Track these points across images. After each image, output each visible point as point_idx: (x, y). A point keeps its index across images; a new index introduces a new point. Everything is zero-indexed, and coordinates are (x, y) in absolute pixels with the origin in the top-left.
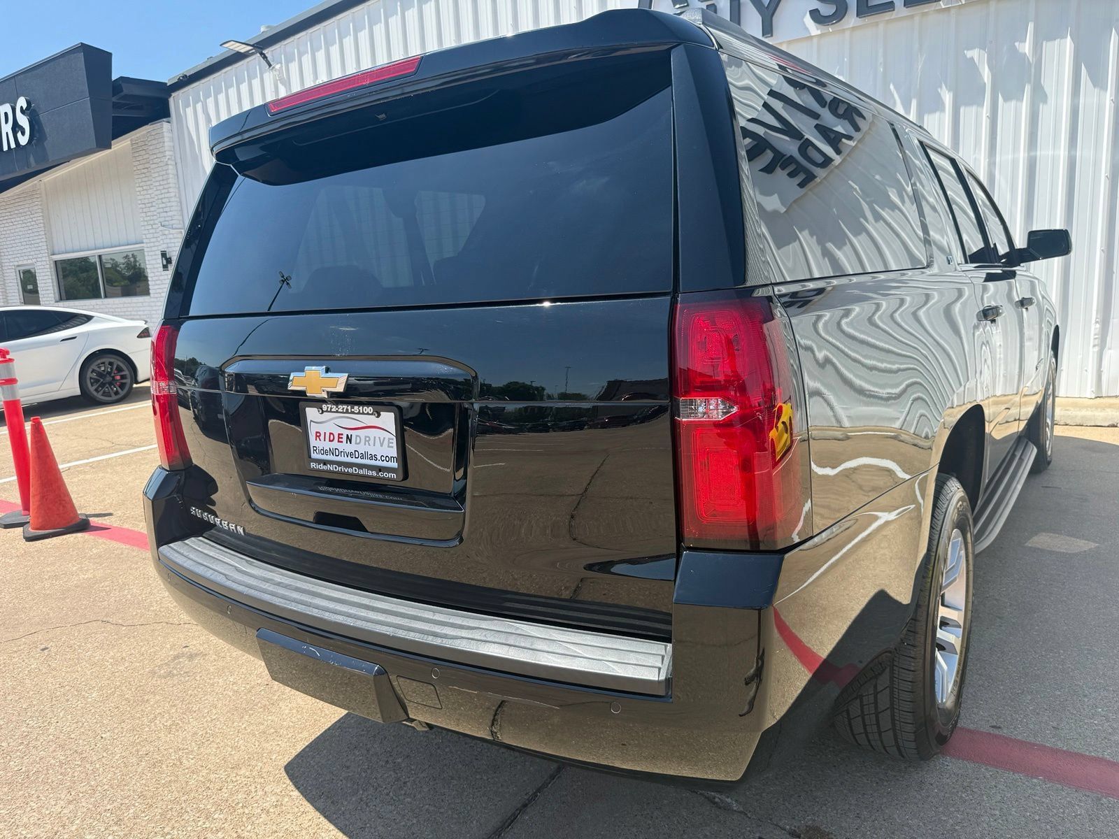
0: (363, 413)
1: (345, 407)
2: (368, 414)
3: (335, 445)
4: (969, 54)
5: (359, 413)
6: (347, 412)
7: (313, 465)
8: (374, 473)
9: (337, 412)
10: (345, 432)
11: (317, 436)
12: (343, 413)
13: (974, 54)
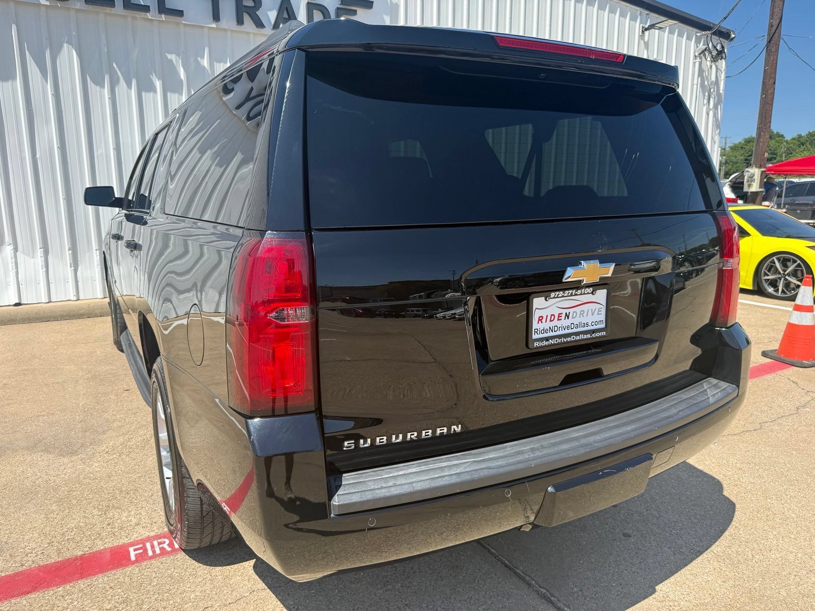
0: (584, 294)
1: (571, 291)
2: (588, 293)
3: (556, 322)
4: (169, 56)
5: (581, 294)
6: (571, 295)
7: (536, 344)
8: (589, 336)
9: (563, 296)
10: (564, 311)
11: (539, 320)
12: (568, 296)
13: (172, 57)
